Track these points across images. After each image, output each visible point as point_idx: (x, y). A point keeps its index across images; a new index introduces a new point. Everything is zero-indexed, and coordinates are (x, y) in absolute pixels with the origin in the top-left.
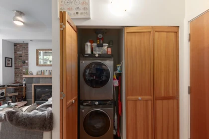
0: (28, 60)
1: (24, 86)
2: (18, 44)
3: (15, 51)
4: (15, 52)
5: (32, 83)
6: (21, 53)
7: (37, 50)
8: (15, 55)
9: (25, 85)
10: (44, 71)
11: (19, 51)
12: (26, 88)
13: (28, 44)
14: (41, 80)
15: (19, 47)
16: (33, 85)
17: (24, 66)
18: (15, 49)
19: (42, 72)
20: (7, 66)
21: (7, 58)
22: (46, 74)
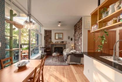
2: (47, 31)
4: (46, 34)
6: (48, 34)
7: (55, 33)
12: (51, 48)
13: (51, 31)
14: (57, 45)
16: (54, 47)
17: (49, 40)
20: (44, 40)
21: (44, 36)
22: (59, 43)
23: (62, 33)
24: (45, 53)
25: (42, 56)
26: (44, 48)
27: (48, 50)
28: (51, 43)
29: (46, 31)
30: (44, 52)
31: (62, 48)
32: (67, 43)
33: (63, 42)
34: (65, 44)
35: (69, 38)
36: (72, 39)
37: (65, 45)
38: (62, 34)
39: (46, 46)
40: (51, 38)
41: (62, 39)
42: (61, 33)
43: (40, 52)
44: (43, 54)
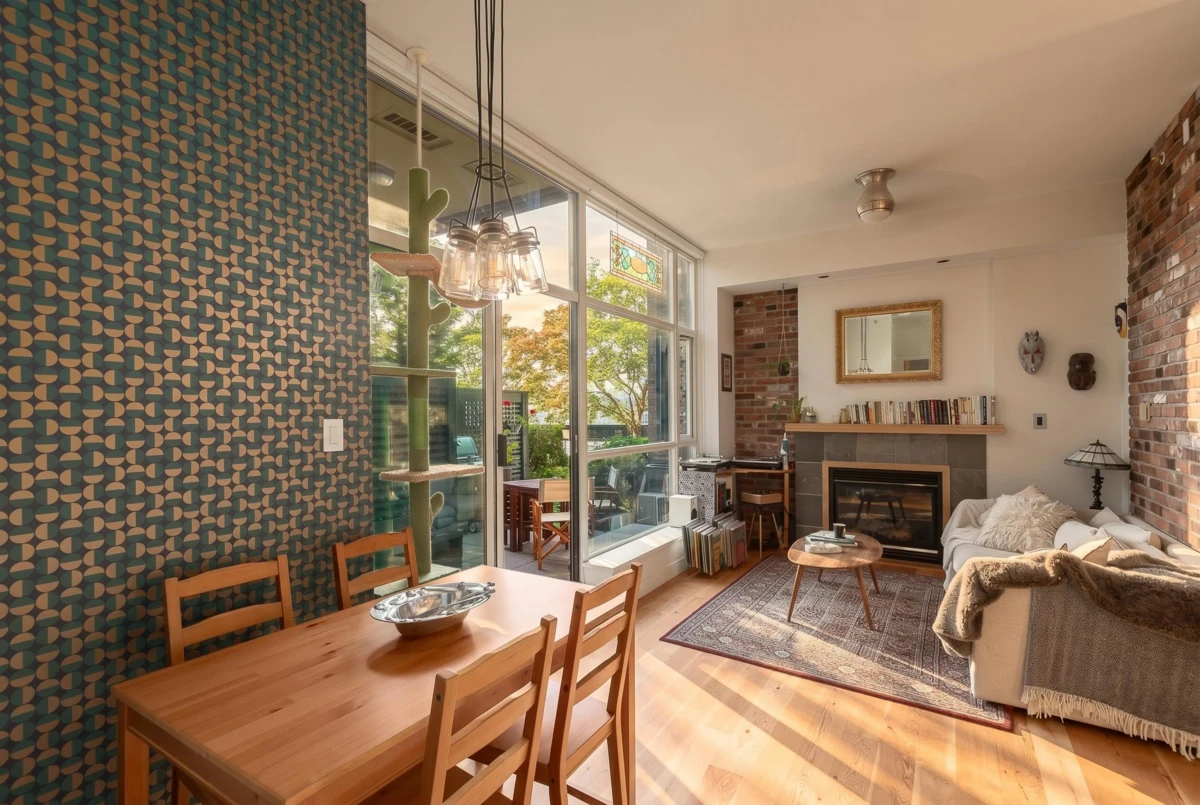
0: (795, 358)
1: (786, 467)
2: (749, 296)
3: (736, 325)
4: (738, 333)
5: (821, 459)
6: (760, 331)
7: (840, 315)
8: (736, 341)
9: (791, 465)
10: (877, 405)
11: (751, 325)
12: (792, 476)
13: (795, 291)
14: (861, 447)
15: (752, 310)
16: (826, 465)
17: (770, 388)
18: (736, 319)
19: (871, 410)
20: (725, 389)
21: (724, 357)
22: (891, 418)
23: (936, 306)
24: (729, 525)
25: (694, 544)
26: (721, 468)
27: (758, 499)
28: (789, 427)
29: (741, 305)
30: (722, 509)
31: (934, 478)
32: (1001, 429)
33: (937, 411)
34: (979, 441)
35: (1035, 352)
36: (1083, 372)
37: (975, 445)
38: (928, 313)
39: (741, 450)
40: (787, 371)
41: (937, 377)
42: (923, 305)
43: (680, 506)
44: (704, 530)
